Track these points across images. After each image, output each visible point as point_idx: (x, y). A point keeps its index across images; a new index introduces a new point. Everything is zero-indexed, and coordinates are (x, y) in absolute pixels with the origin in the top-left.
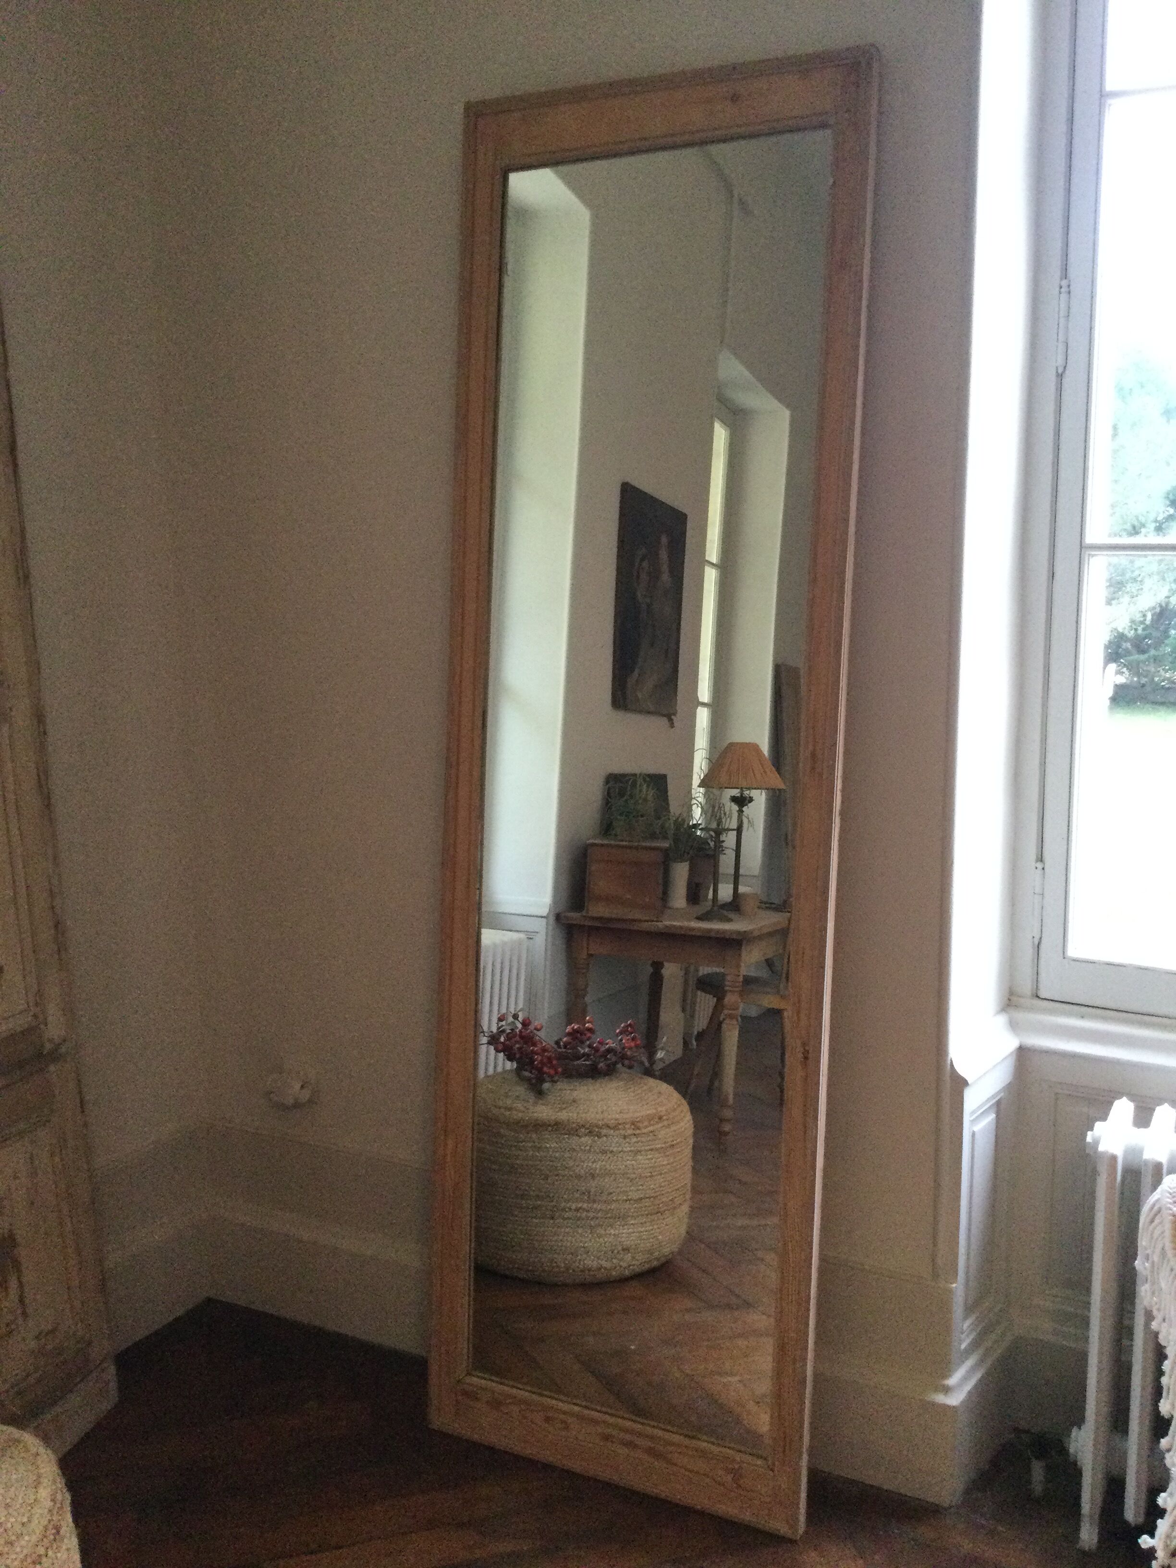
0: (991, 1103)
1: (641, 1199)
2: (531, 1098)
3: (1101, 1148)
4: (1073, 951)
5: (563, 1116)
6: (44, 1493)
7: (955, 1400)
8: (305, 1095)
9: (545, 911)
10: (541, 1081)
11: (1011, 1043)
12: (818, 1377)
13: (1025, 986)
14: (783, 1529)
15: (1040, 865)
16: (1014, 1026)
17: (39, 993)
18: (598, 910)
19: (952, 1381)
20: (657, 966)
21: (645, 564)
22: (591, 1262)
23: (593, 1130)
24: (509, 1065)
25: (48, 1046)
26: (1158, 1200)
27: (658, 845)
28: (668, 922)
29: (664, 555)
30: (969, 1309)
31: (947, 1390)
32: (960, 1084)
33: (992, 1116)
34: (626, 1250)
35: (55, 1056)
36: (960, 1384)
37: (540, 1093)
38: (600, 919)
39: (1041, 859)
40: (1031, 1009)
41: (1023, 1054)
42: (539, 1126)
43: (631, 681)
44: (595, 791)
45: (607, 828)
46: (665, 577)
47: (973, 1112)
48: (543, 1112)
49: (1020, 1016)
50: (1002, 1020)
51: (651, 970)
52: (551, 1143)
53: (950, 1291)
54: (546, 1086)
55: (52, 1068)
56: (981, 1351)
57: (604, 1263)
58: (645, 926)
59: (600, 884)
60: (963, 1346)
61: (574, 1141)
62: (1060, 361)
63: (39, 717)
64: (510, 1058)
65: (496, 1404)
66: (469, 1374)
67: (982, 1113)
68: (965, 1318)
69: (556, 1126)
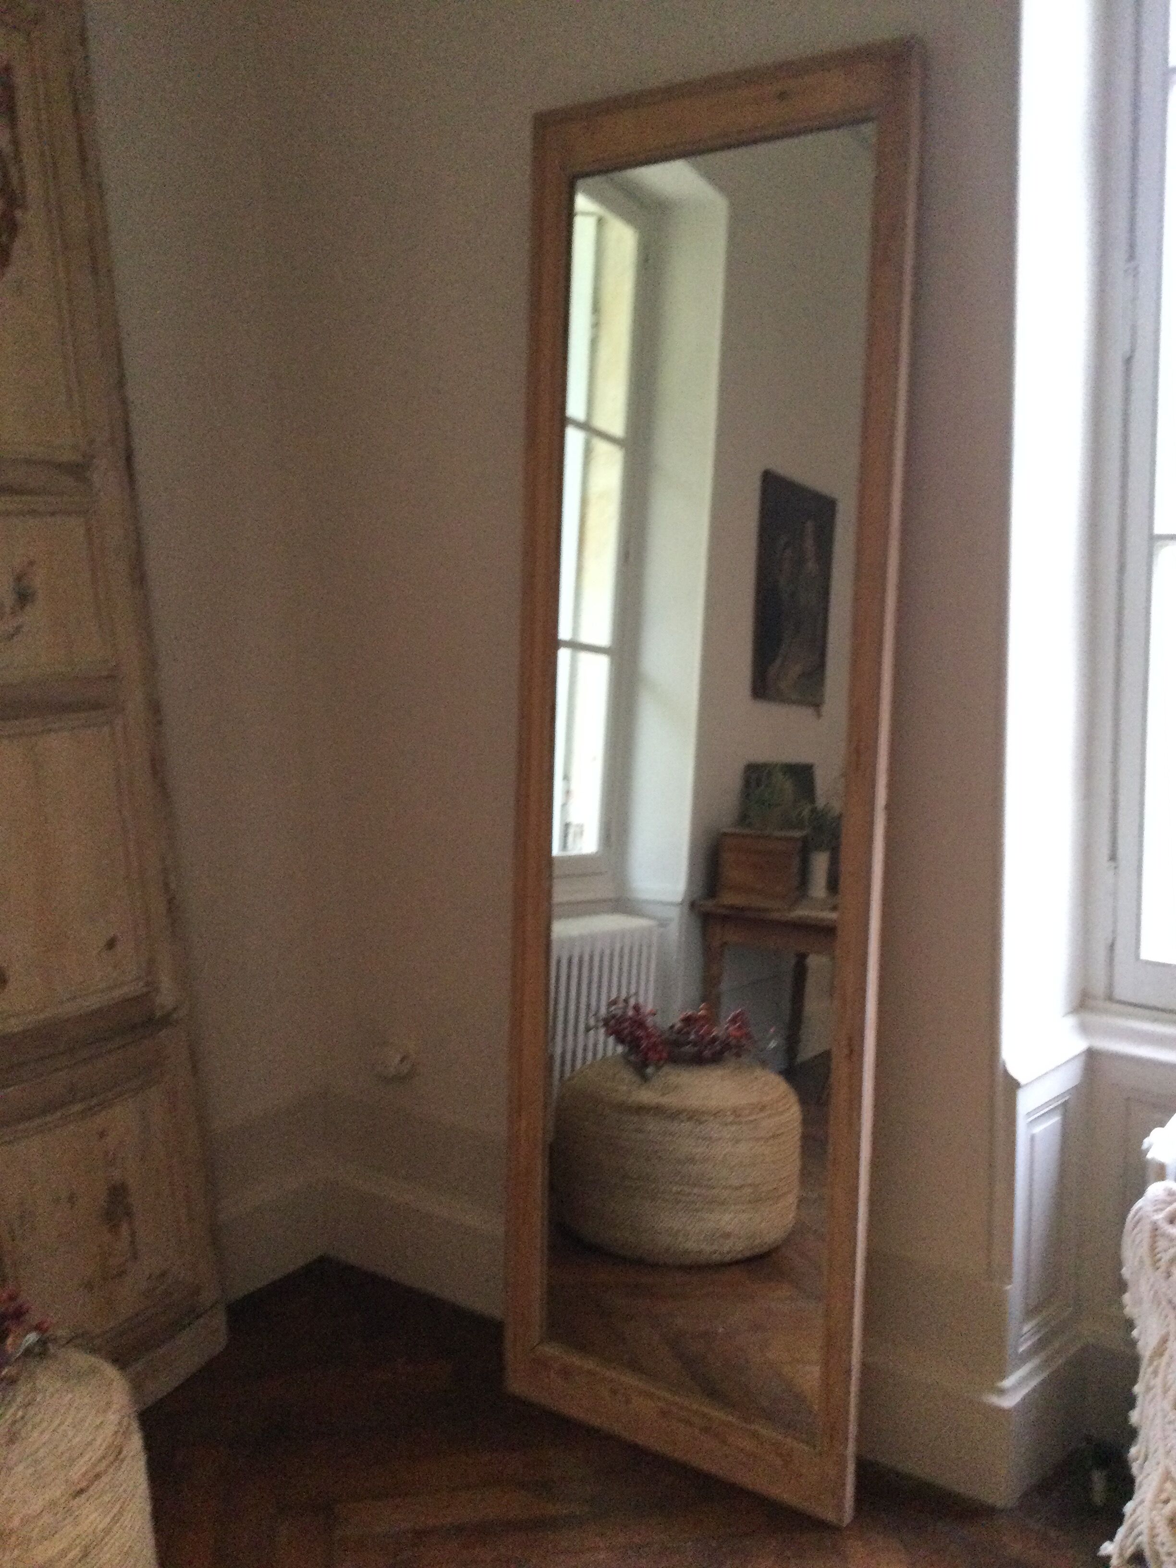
0: (1056, 1104)
1: (742, 1187)
2: (636, 1079)
3: (1149, 1156)
4: (1148, 953)
5: (665, 1100)
6: (113, 1417)
7: (1009, 1402)
8: (405, 1068)
9: (679, 898)
10: (645, 1064)
11: (1080, 1045)
12: (865, 1367)
13: (1099, 988)
14: (830, 1516)
15: (1113, 864)
16: (1085, 1029)
17: (151, 961)
18: (729, 899)
19: (1008, 1383)
20: (802, 958)
21: (788, 552)
22: (690, 1245)
23: (695, 1116)
24: (620, 1049)
25: (158, 1014)
26: (1140, 1208)
27: (792, 834)
28: (802, 912)
29: (809, 544)
30: (1030, 1312)
31: (1002, 1392)
32: (1013, 1086)
33: (1055, 1120)
34: (727, 1235)
35: (166, 1021)
36: (1015, 1388)
37: (645, 1079)
38: (732, 907)
39: (1113, 857)
40: (1106, 1011)
41: (1092, 1057)
42: (641, 1109)
43: (773, 670)
44: (733, 780)
45: (743, 818)
46: (811, 566)
47: (1029, 1114)
48: (646, 1096)
49: (1093, 1019)
50: (1071, 1022)
51: (793, 962)
52: (653, 1125)
53: (1006, 1291)
54: (650, 1070)
55: (162, 1034)
56: (1043, 1355)
57: (703, 1246)
58: (776, 916)
59: (733, 874)
60: (1021, 1350)
61: (674, 1127)
62: (1127, 347)
63: (155, 708)
64: (620, 1040)
65: (566, 1373)
66: (541, 1342)
67: (1043, 1114)
68: (1024, 1321)
69: (658, 1111)
